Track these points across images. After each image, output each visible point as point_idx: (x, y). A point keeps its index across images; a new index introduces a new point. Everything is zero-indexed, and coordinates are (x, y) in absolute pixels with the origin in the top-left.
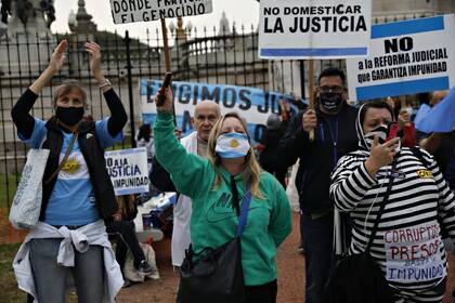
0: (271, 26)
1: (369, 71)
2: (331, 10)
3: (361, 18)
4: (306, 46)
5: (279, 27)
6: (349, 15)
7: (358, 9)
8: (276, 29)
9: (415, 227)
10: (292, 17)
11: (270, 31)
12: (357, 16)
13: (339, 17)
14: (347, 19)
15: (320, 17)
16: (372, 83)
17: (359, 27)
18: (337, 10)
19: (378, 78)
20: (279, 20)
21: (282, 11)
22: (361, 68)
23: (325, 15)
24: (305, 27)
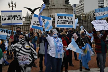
0: (4, 19)
1: (35, 23)
2: (15, 16)
3: (21, 17)
4: (11, 23)
5: (5, 19)
6: (18, 17)
7: (20, 16)
8: (5, 20)
9: (23, 55)
10: (8, 17)
11: (4, 20)
12: (20, 17)
13: (17, 17)
14: (18, 18)
15: (13, 17)
16: (35, 25)
17: (20, 19)
18: (16, 16)
19: (37, 25)
20: (5, 18)
21: (6, 16)
22: (34, 22)
23: (14, 17)
24: (10, 19)
